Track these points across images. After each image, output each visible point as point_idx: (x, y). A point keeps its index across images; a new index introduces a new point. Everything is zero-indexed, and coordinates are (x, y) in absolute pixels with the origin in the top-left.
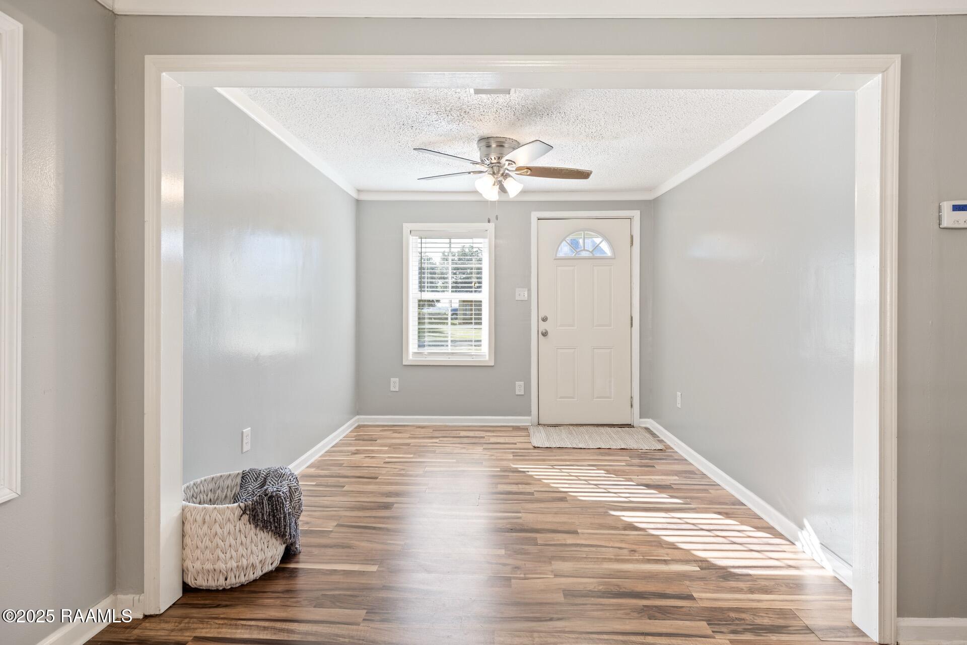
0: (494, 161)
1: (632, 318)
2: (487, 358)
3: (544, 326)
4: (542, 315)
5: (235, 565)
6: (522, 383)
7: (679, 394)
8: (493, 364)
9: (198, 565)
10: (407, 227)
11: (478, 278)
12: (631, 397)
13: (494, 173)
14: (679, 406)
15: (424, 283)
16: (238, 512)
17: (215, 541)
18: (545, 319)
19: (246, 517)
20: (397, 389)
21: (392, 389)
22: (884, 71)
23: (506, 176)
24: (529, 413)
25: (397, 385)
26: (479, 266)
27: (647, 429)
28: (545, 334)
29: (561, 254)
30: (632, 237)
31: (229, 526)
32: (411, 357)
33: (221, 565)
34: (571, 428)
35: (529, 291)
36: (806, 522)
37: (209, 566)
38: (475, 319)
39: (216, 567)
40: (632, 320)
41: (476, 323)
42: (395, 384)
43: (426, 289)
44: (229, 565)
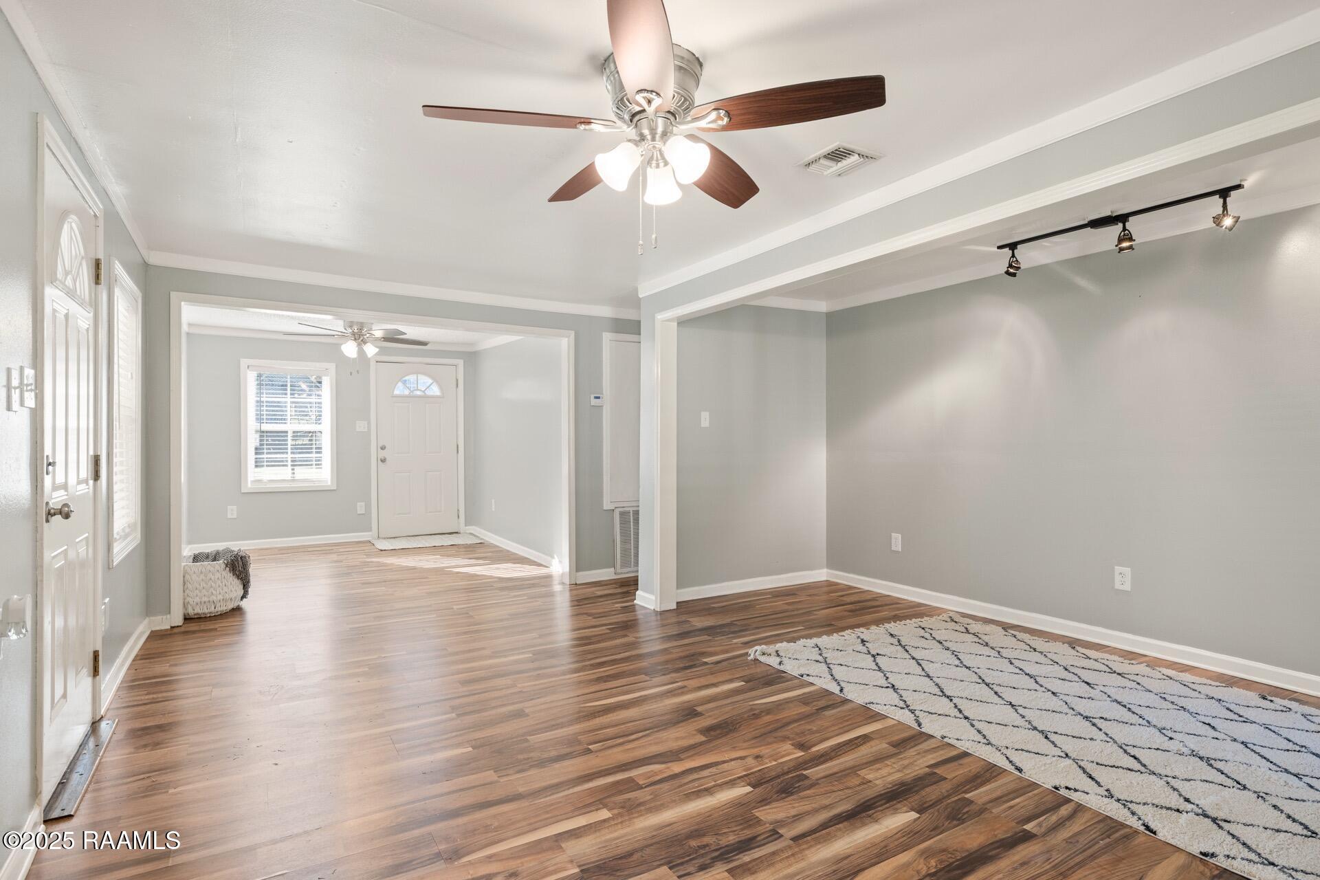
0: (356, 331)
1: (458, 446)
2: (329, 483)
3: (382, 454)
4: (380, 444)
5: (222, 598)
6: (363, 504)
7: (493, 501)
8: (335, 488)
9: (197, 600)
10: (244, 362)
11: (318, 411)
12: (458, 510)
13: (355, 339)
14: (493, 510)
15: (263, 415)
16: (223, 566)
17: (209, 584)
18: (383, 448)
19: (228, 569)
20: (235, 516)
21: (229, 516)
22: (568, 337)
23: (364, 342)
24: (370, 530)
25: (235, 513)
26: (319, 401)
27: (471, 534)
28: (383, 461)
29: (397, 392)
30: (457, 380)
31: (218, 575)
32: (249, 485)
33: (214, 598)
34: (409, 538)
35: (369, 423)
36: (555, 556)
37: (206, 599)
38: (316, 448)
39: (211, 600)
40: (458, 447)
41: (317, 453)
42: (232, 512)
43: (265, 421)
44: (218, 598)
